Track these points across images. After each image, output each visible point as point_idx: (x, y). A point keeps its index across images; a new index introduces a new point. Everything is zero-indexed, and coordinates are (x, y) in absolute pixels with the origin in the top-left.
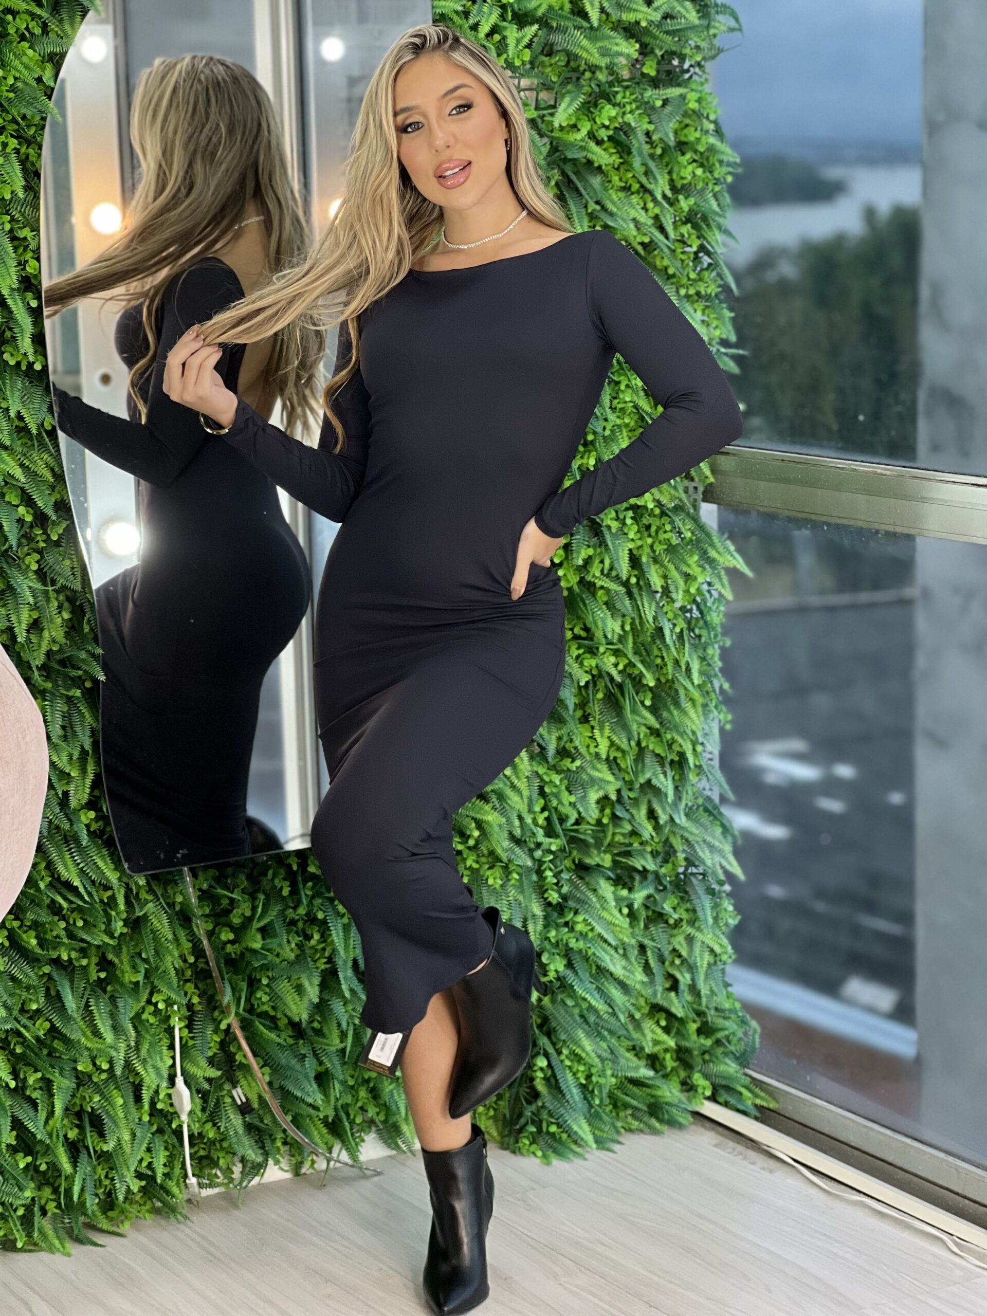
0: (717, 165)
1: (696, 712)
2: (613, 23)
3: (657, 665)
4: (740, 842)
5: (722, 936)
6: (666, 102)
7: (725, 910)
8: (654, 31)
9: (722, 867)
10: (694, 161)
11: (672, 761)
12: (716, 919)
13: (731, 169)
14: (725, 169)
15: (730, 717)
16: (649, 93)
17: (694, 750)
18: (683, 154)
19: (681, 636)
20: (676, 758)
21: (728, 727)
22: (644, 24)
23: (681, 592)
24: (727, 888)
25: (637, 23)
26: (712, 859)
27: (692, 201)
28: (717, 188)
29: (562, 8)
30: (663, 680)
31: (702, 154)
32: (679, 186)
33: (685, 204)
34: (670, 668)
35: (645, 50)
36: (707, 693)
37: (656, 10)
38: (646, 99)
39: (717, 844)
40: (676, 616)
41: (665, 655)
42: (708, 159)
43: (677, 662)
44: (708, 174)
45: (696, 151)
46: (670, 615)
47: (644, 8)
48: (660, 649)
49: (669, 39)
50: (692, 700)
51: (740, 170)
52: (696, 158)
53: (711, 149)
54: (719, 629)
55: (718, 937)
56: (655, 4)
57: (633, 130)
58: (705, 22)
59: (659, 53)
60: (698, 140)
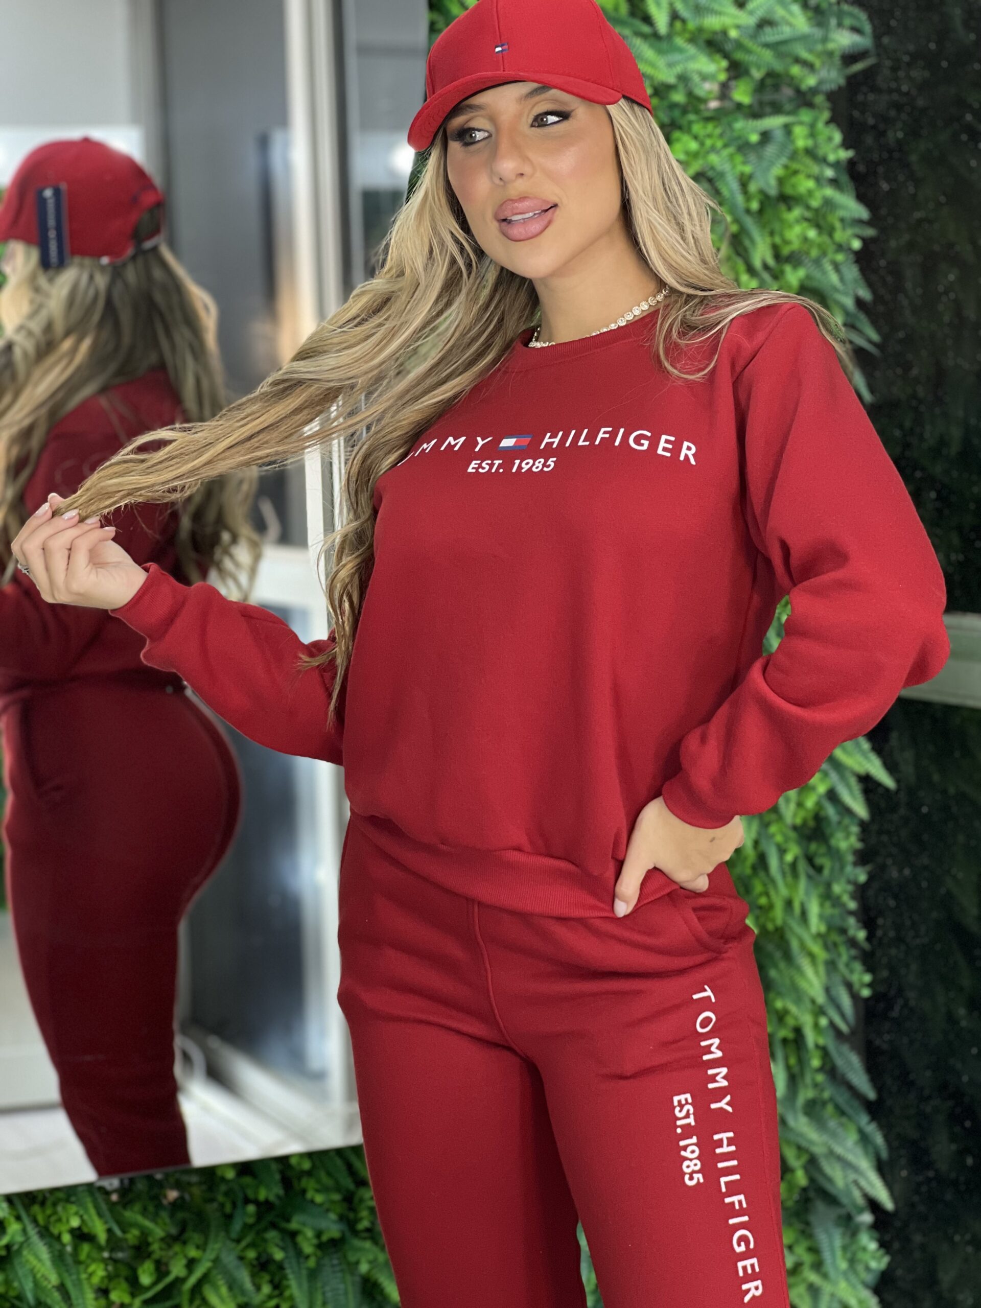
0: (838, 225)
1: (817, 973)
2: (692, 33)
3: (760, 908)
4: (884, 1154)
5: (860, 1287)
6: (766, 136)
7: (864, 1249)
8: (749, 44)
9: (861, 1189)
10: (807, 220)
11: (785, 1041)
12: (852, 1262)
13: (858, 230)
14: (850, 232)
15: (867, 978)
16: (740, 124)
17: (816, 1025)
18: (790, 209)
19: (794, 866)
20: (790, 1035)
21: (866, 993)
22: (733, 34)
23: (792, 806)
24: (867, 1218)
25: (724, 33)
26: (845, 1177)
27: (801, 273)
28: (840, 257)
29: (616, 8)
30: (770, 927)
31: (817, 211)
32: (786, 251)
33: (794, 276)
34: (778, 913)
35: (737, 70)
36: (835, 945)
37: (751, 13)
38: (736, 134)
39: (850, 1157)
40: (787, 839)
41: (772, 893)
42: (824, 217)
43: (789, 904)
44: (825, 239)
45: (808, 207)
46: (779, 838)
47: (732, 10)
48: (765, 885)
49: (768, 56)
50: (812, 956)
51: (870, 232)
52: (808, 214)
53: (828, 203)
54: (850, 858)
55: (854, 1287)
56: (750, 6)
57: (722, 175)
58: (818, 33)
59: (757, 74)
60: (810, 193)
